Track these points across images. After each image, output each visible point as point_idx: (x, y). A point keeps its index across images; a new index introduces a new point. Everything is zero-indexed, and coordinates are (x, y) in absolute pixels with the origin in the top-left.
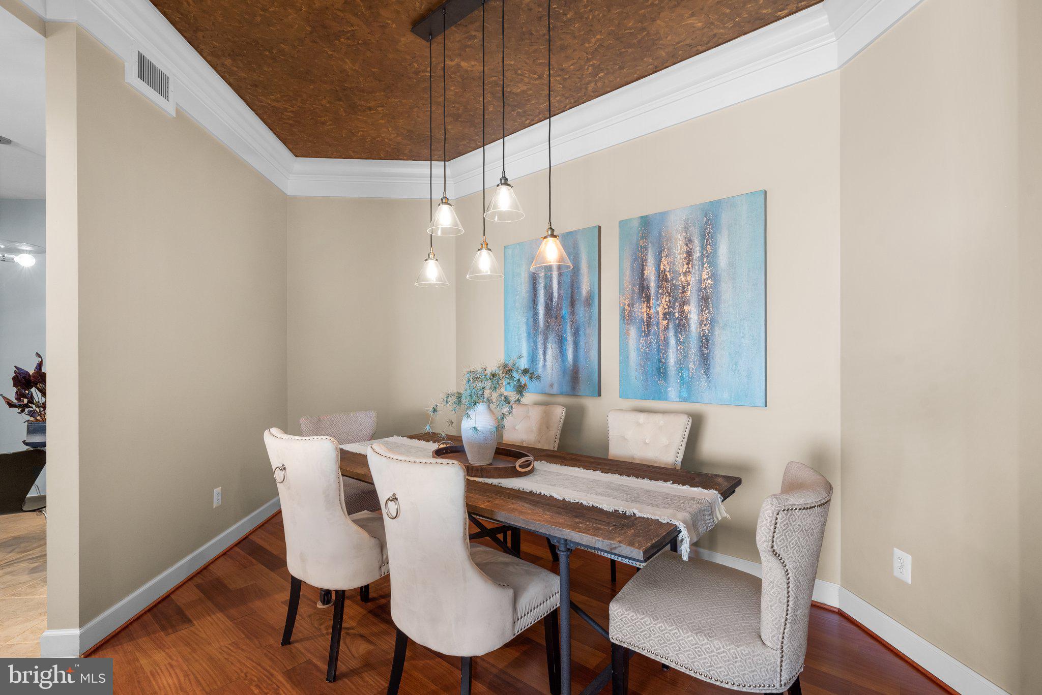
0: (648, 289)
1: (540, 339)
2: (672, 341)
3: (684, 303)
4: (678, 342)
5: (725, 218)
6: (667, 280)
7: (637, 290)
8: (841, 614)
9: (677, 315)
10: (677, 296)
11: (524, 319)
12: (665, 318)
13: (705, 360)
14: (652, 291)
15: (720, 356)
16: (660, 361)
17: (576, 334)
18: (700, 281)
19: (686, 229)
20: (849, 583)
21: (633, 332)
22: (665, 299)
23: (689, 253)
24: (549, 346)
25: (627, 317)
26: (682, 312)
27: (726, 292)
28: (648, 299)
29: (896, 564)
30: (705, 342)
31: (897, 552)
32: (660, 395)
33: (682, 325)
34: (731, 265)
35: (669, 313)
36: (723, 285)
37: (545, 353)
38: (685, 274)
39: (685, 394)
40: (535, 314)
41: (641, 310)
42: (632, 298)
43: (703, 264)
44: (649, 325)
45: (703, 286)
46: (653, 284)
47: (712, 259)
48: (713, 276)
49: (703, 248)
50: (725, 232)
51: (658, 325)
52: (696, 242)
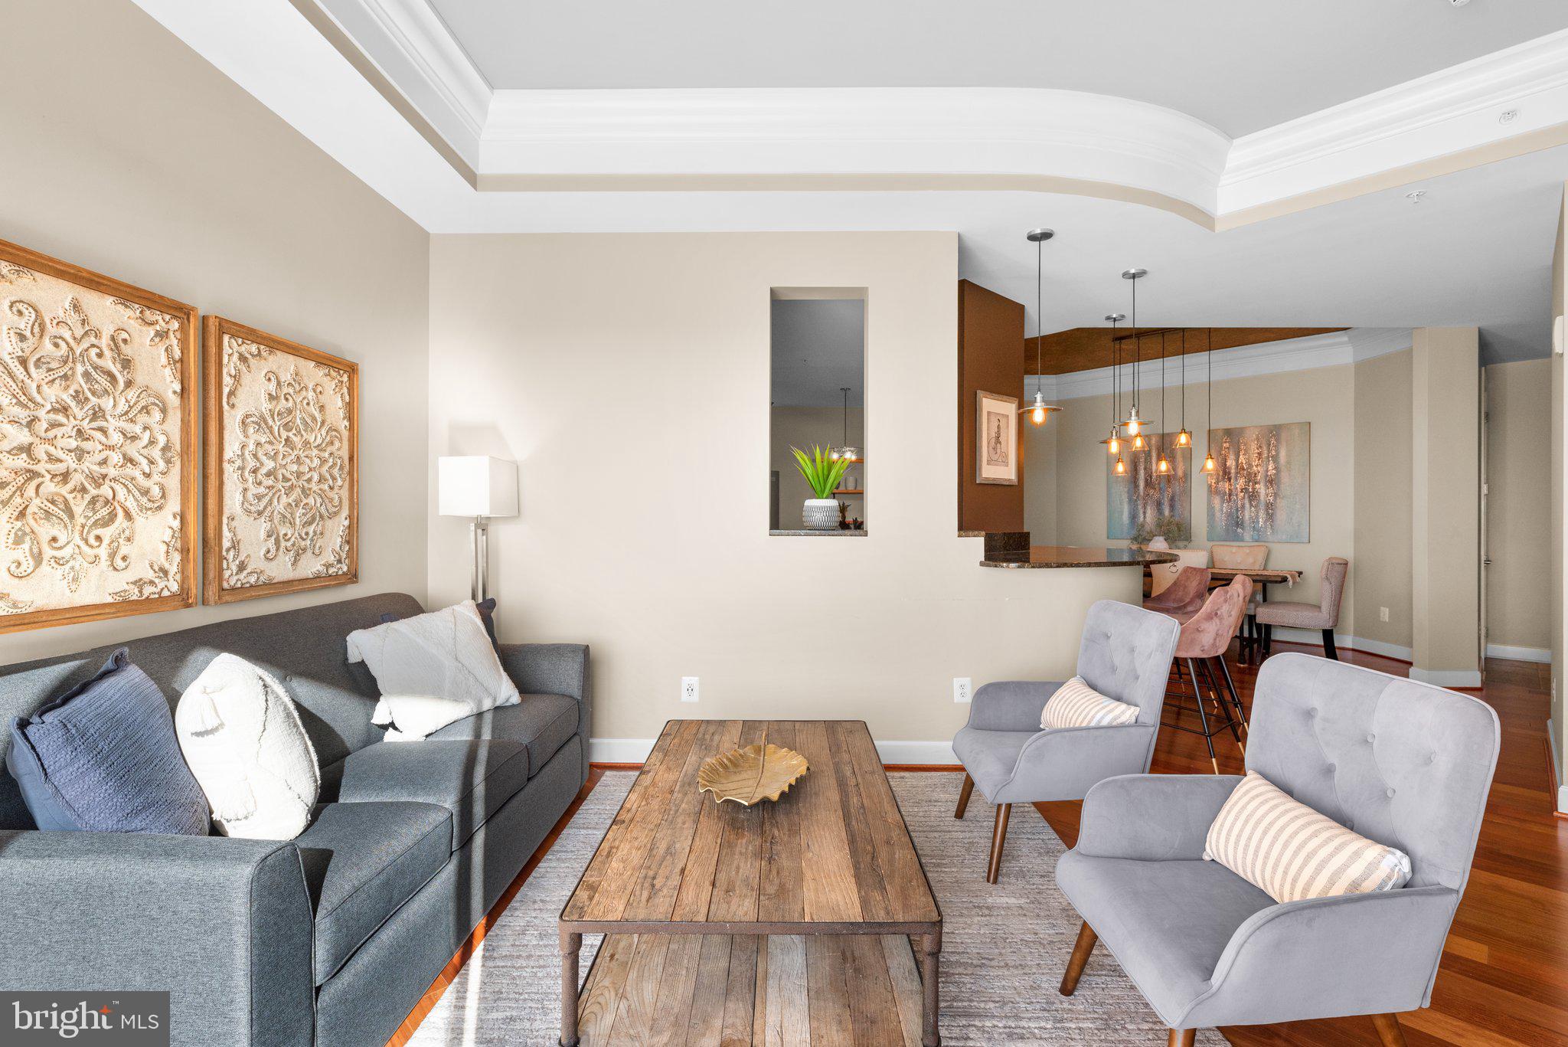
0: (1230, 473)
1: (1140, 503)
2: (1247, 505)
3: (1256, 483)
4: (1251, 505)
5: (1284, 435)
6: (1244, 469)
7: (1221, 473)
8: (1353, 650)
9: (1250, 490)
10: (1251, 478)
11: (1126, 490)
12: (1242, 492)
13: (1270, 517)
14: (1233, 475)
15: (1281, 516)
16: (1238, 517)
17: (1172, 500)
18: (1267, 471)
19: (1258, 439)
20: (1358, 633)
21: (1217, 501)
22: (1241, 482)
23: (1260, 454)
24: (1149, 508)
25: (1212, 491)
26: (1254, 489)
27: (1285, 478)
28: (1230, 481)
29: (1382, 614)
30: (1270, 507)
31: (1382, 608)
32: (1238, 538)
33: (1253, 496)
34: (1288, 463)
35: (1245, 489)
36: (1282, 473)
37: (1145, 513)
38: (1257, 466)
39: (1256, 537)
40: (1136, 486)
41: (1225, 486)
42: (1218, 479)
43: (1269, 461)
44: (1230, 495)
45: (1269, 473)
46: (1233, 471)
47: (1275, 459)
48: (1275, 468)
49: (1269, 451)
50: (1284, 444)
51: (1237, 495)
52: (1265, 448)
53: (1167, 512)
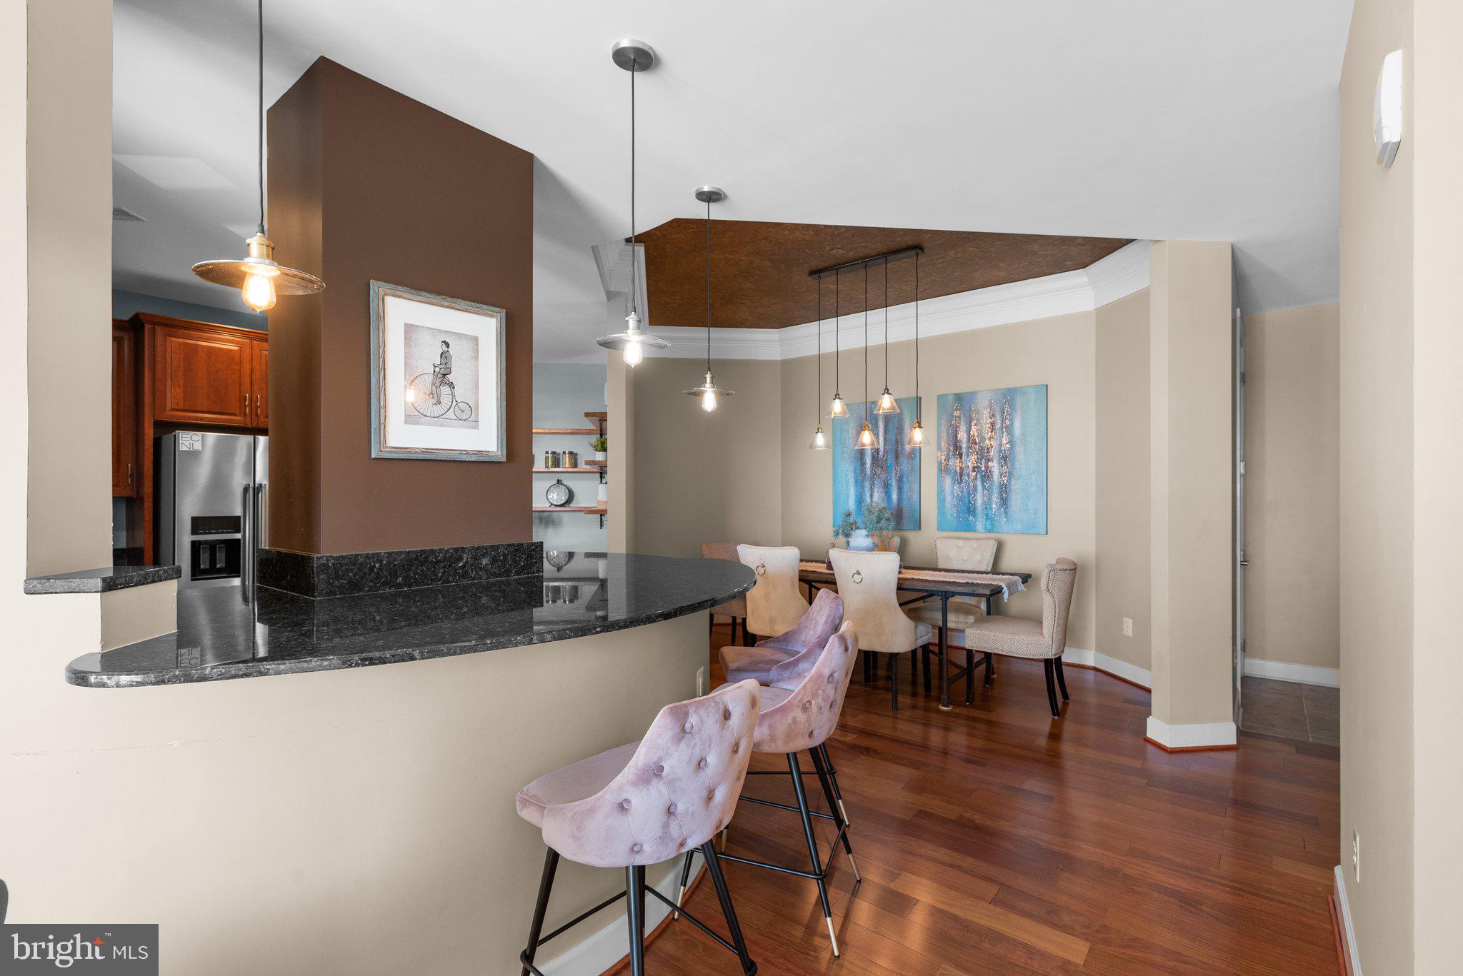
0: (961, 448)
1: (867, 484)
2: (980, 488)
3: (989, 460)
4: (984, 488)
5: (1019, 401)
6: (976, 443)
7: (952, 448)
8: (1095, 669)
9: (983, 469)
10: (984, 455)
11: (852, 468)
12: (974, 471)
13: (1004, 502)
14: (964, 450)
15: (1016, 500)
16: (970, 502)
17: (900, 480)
18: (1001, 445)
19: (991, 406)
20: (1101, 648)
21: (948, 481)
22: (973, 457)
23: (993, 424)
24: (876, 490)
25: (943, 469)
26: (987, 467)
27: (1020, 454)
28: (961, 457)
29: (1125, 627)
30: (1004, 490)
31: (1125, 619)
32: (969, 527)
33: (987, 476)
34: (1023, 435)
35: (978, 467)
36: (1017, 448)
37: (871, 496)
38: (990, 439)
39: (989, 527)
40: (863, 464)
41: (955, 463)
42: (948, 455)
43: (1003, 433)
44: (961, 476)
45: (1003, 448)
46: (964, 445)
47: (1009, 430)
48: (1010, 442)
49: (1003, 421)
50: (1019, 411)
51: (968, 476)
52: (998, 417)
53: (895, 497)
